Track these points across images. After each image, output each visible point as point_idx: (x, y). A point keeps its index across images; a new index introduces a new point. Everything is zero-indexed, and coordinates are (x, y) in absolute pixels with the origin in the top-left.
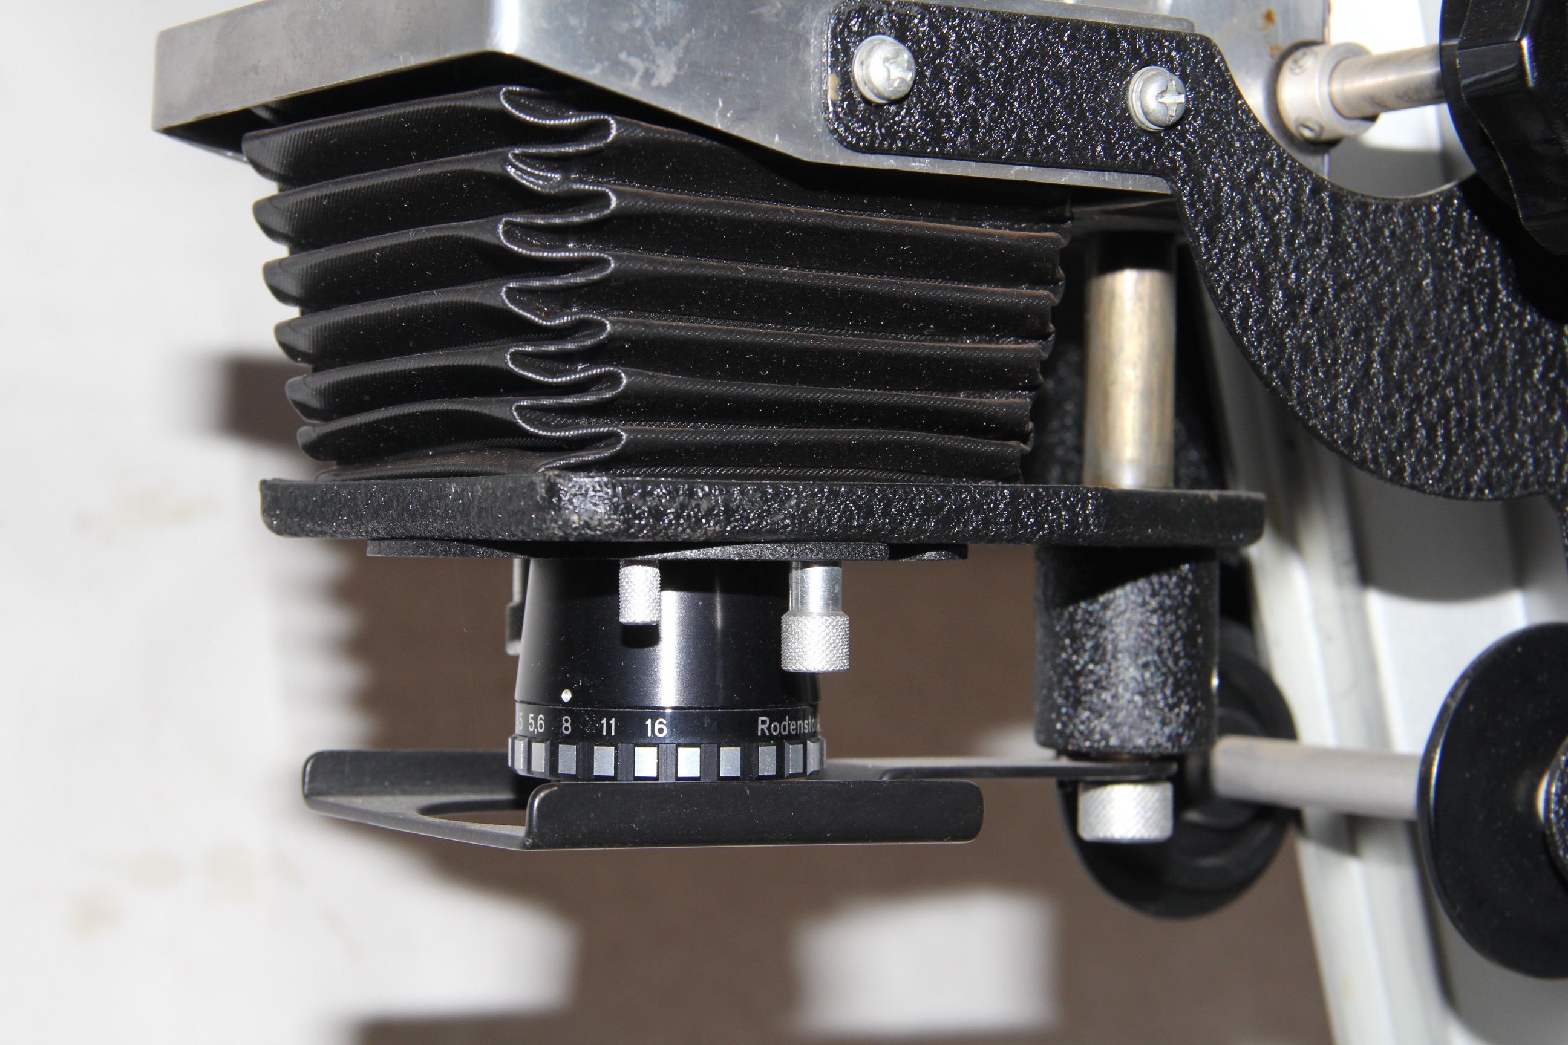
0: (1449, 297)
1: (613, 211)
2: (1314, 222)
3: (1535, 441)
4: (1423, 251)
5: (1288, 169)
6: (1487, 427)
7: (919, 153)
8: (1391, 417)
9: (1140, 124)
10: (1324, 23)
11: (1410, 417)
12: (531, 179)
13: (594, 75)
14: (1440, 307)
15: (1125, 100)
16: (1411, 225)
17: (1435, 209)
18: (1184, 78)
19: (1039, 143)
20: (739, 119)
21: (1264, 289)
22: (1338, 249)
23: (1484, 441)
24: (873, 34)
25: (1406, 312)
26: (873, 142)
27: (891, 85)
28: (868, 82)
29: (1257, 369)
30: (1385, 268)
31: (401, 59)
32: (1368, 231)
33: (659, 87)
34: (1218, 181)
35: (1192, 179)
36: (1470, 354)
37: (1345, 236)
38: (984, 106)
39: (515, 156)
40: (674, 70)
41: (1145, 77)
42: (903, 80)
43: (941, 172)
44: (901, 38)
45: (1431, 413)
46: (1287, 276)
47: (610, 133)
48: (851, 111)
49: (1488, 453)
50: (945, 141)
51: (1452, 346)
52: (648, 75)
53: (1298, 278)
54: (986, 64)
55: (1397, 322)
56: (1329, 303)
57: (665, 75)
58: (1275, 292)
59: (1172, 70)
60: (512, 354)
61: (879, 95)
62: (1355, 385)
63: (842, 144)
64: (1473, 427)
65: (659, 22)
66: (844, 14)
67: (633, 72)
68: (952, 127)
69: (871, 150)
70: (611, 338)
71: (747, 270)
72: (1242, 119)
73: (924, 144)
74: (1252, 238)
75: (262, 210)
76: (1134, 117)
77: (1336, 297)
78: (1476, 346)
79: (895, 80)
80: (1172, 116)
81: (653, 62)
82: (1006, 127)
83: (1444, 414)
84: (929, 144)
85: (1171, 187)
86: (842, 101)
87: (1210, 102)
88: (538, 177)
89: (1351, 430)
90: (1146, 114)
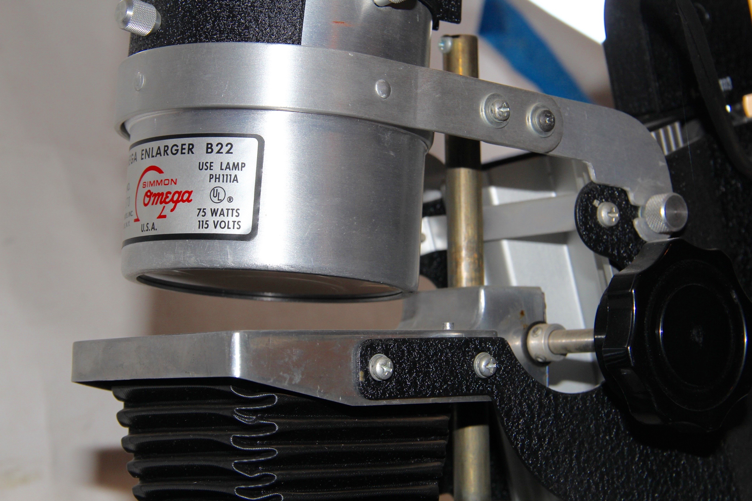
0: (601, 431)
1: (277, 431)
2: (547, 407)
3: (638, 486)
4: (590, 413)
5: (536, 387)
6: (618, 482)
7: (395, 398)
8: (581, 482)
9: (479, 376)
10: (544, 313)
11: (588, 481)
12: (243, 419)
13: (270, 383)
14: (598, 435)
15: (473, 367)
16: (584, 403)
17: (594, 396)
18: (494, 357)
19: (441, 389)
20: (325, 393)
21: (529, 436)
22: (557, 417)
23: (618, 488)
24: (376, 353)
25: (585, 439)
26: (377, 396)
27: (384, 375)
28: (375, 373)
29: (529, 469)
30: (576, 422)
31: (191, 374)
32: (568, 408)
33: (295, 384)
34: (510, 395)
35: (500, 395)
36: (611, 453)
37: (559, 411)
38: (419, 376)
39: (237, 410)
40: (300, 376)
41: (480, 358)
42: (389, 372)
43: (403, 404)
44: (387, 354)
45: (597, 478)
46: (538, 430)
47: (275, 401)
48: (369, 385)
49: (620, 493)
50: (405, 392)
51: (603, 450)
52: (291, 380)
53: (542, 430)
54: (419, 359)
55: (582, 443)
56: (555, 439)
57: (297, 379)
58: (534, 437)
59: (490, 354)
60: (237, 489)
61: (379, 379)
62: (567, 471)
63: (365, 398)
64: (613, 483)
65: (295, 358)
66: (365, 347)
67: (285, 379)
68: (407, 386)
69: (377, 399)
70: (277, 481)
71: (328, 447)
72: (518, 369)
73: (397, 395)
74: (523, 416)
75: (120, 416)
76: (477, 373)
77: (557, 436)
78: (613, 450)
79: (386, 372)
80: (491, 373)
81: (293, 374)
82: (428, 384)
83: (602, 478)
84: (399, 394)
85: (492, 399)
86: (365, 382)
87: (505, 364)
88: (246, 418)
89: (566, 489)
90: (481, 373)
